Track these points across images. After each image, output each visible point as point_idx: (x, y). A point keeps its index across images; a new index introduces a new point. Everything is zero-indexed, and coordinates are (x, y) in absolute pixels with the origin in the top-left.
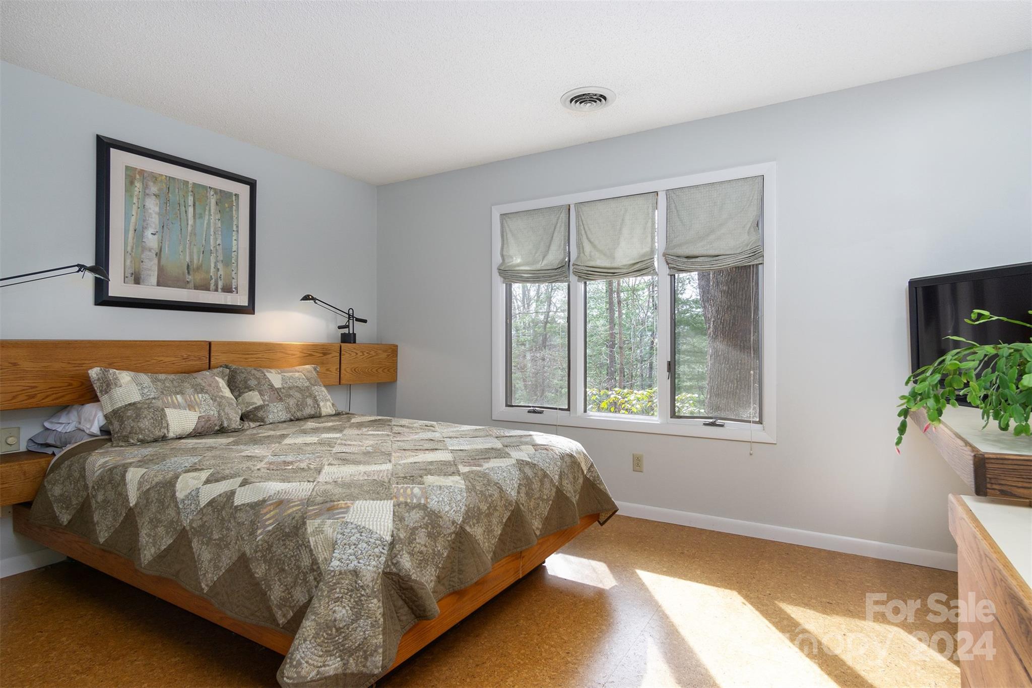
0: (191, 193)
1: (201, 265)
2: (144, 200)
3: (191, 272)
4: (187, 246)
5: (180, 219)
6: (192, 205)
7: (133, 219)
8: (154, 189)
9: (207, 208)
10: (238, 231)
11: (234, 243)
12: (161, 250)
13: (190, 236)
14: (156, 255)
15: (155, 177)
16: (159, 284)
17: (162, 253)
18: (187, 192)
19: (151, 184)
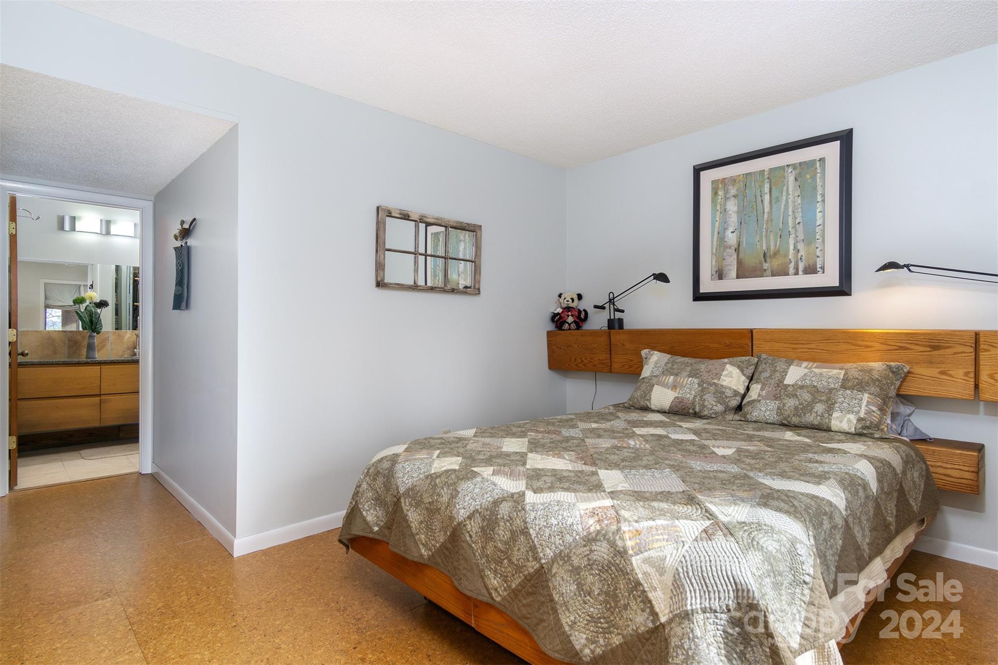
0: (767, 180)
1: (779, 251)
2: (725, 205)
3: (768, 260)
4: (764, 234)
5: (757, 210)
6: (768, 192)
7: (717, 224)
8: (733, 191)
9: (785, 189)
10: (823, 201)
11: (819, 215)
12: (739, 246)
13: (767, 224)
14: (735, 250)
15: (733, 180)
16: (738, 277)
17: (740, 247)
18: (763, 182)
19: (731, 187)
